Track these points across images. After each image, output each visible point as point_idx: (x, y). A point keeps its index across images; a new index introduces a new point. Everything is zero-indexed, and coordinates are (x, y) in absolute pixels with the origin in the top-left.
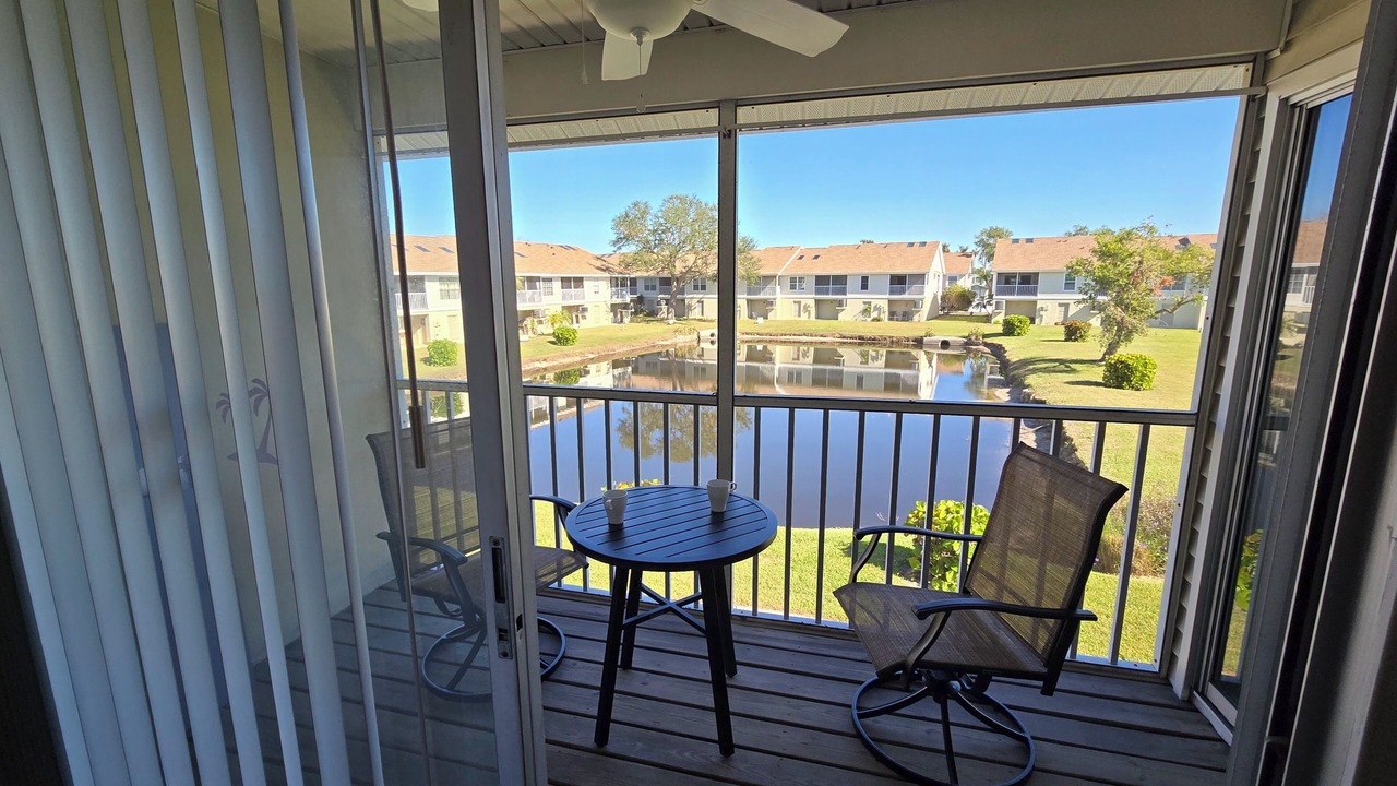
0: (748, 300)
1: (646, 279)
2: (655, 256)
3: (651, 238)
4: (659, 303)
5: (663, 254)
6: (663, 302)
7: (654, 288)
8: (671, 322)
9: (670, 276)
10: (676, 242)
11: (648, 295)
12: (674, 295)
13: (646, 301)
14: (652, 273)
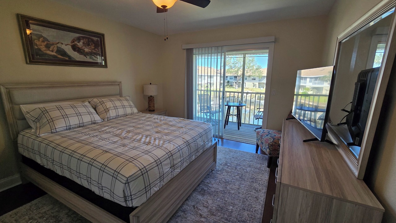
0: (259, 83)
1: (230, 76)
2: (233, 70)
3: (232, 65)
4: (233, 83)
5: (235, 69)
6: (234, 83)
7: (232, 79)
8: (236, 88)
9: (237, 75)
10: (239, 66)
11: (230, 80)
12: (237, 81)
13: (230, 82)
14: (232, 75)
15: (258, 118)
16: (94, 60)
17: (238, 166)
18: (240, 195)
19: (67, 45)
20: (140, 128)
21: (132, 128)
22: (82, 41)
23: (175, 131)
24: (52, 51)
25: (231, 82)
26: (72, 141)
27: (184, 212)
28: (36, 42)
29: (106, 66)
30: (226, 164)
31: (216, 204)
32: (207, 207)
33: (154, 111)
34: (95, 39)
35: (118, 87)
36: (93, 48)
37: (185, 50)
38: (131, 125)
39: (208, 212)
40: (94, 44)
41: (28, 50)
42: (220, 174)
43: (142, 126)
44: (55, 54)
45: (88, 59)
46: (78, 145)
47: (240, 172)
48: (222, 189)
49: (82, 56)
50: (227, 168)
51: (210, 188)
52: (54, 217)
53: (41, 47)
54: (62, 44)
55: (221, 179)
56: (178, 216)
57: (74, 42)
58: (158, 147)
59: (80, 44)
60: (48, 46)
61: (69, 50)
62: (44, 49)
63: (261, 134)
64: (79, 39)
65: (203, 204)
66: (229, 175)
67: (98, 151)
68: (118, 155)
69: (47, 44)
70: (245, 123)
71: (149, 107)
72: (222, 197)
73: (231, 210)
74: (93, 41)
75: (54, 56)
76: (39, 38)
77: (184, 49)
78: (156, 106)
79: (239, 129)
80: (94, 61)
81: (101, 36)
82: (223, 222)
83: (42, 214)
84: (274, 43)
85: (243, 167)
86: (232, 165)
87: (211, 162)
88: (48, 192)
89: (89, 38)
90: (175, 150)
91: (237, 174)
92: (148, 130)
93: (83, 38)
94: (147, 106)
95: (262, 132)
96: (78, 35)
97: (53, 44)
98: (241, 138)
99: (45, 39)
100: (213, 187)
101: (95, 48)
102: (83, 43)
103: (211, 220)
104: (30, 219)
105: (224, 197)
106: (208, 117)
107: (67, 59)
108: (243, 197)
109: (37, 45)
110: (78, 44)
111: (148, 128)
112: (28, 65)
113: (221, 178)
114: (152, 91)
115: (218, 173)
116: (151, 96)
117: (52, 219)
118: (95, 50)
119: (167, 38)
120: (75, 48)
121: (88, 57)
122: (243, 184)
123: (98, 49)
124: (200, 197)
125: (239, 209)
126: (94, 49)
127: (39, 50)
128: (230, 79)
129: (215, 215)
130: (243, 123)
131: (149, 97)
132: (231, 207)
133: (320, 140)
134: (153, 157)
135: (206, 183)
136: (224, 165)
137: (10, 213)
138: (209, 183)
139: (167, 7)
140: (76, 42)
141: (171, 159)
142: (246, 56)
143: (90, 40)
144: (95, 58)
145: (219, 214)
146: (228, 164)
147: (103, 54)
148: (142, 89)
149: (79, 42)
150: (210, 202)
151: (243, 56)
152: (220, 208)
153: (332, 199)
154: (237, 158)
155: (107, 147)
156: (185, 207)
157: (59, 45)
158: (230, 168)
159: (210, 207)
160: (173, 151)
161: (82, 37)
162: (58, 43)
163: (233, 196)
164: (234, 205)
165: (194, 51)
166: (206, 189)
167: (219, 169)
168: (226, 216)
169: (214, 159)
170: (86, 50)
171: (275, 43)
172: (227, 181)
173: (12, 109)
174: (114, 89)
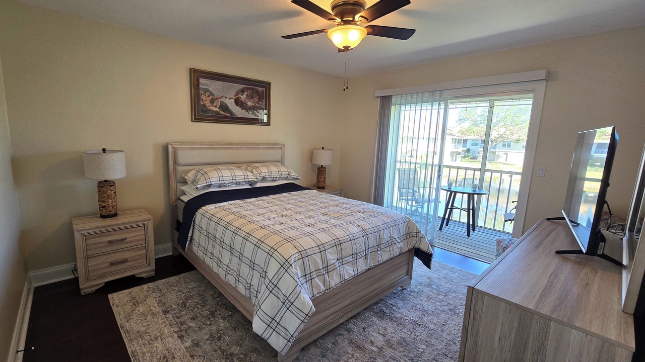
1: (473, 140)
2: (480, 129)
7: (477, 145)
11: (473, 148)
13: (471, 151)
14: (477, 137)
15: (510, 220)
16: (256, 115)
17: (451, 292)
18: (444, 334)
19: (231, 98)
20: (302, 207)
21: (290, 206)
22: (246, 93)
23: (347, 215)
24: (216, 107)
25: (474, 152)
26: (225, 213)
27: (349, 331)
28: (203, 97)
29: (268, 123)
30: (429, 285)
31: (399, 335)
32: (384, 335)
33: (324, 188)
34: (260, 89)
35: (279, 151)
36: (257, 100)
37: (379, 99)
38: (291, 201)
39: (384, 341)
40: (258, 95)
41: (195, 106)
42: (415, 297)
43: (303, 204)
44: (218, 110)
45: (250, 115)
46: (232, 217)
47: (453, 302)
48: (414, 319)
49: (244, 111)
50: (431, 291)
51: (393, 312)
52: (199, 295)
53: (206, 102)
54: (226, 98)
55: (414, 304)
56: (340, 335)
57: (237, 95)
58: (323, 230)
59: (243, 97)
60: (212, 102)
61: (231, 104)
62: (209, 104)
63: (504, 246)
64: (243, 91)
65: (379, 330)
66: (432, 303)
67: (253, 226)
68: (275, 233)
69: (212, 98)
70: (484, 227)
71: (318, 182)
72: (412, 330)
73: (421, 350)
74: (257, 91)
75: (217, 112)
76: (206, 93)
77: (378, 97)
78: (328, 182)
79: (469, 235)
80: (256, 117)
81: (267, 86)
82: (405, 360)
83: (189, 289)
84: (544, 83)
85: (460, 295)
86: (440, 289)
87: (401, 274)
88: (197, 268)
89: (253, 89)
90: (344, 238)
91: (446, 304)
92: (312, 210)
93: (248, 89)
94: (315, 181)
95: (508, 243)
96: (242, 86)
97: (217, 99)
98: (470, 250)
99: (211, 94)
100: (400, 312)
101: (259, 101)
102: (247, 95)
103: (387, 353)
104: (179, 291)
105: (414, 329)
106: (414, 208)
107: (229, 115)
108: (448, 339)
109: (203, 101)
110: (241, 96)
111: (312, 207)
112: (193, 123)
113: (416, 302)
114: (324, 159)
115: (413, 294)
116: (322, 166)
117: (198, 297)
118: (258, 104)
119: (347, 88)
120: (238, 102)
121: (250, 112)
122: (454, 321)
123: (262, 102)
124: (375, 319)
125: (436, 353)
126: (257, 102)
127: (204, 105)
128: (473, 145)
129: (394, 349)
130: (481, 227)
131: (318, 168)
132: (424, 347)
133: (584, 251)
134: (315, 240)
135: (388, 304)
136: (425, 285)
137: (163, 280)
138: (393, 305)
139: (350, 47)
140: (239, 95)
141: (338, 249)
142: (495, 104)
143: (254, 91)
144: (257, 114)
145: (401, 349)
146: (434, 286)
147: (267, 107)
148: (311, 156)
149: (242, 95)
150: (390, 330)
151: (488, 104)
152: (405, 342)
153: (548, 321)
154: (452, 280)
155: (263, 223)
156: (350, 326)
157: (222, 100)
158: (435, 292)
159: (388, 337)
160: (343, 239)
161: (246, 88)
162: (223, 97)
163: (432, 332)
164: (429, 345)
165: (394, 100)
166: (388, 312)
167: (416, 290)
168: (412, 355)
169: (408, 272)
170: (249, 104)
171: (547, 81)
172: (426, 309)
173: (175, 170)
174: (274, 154)
